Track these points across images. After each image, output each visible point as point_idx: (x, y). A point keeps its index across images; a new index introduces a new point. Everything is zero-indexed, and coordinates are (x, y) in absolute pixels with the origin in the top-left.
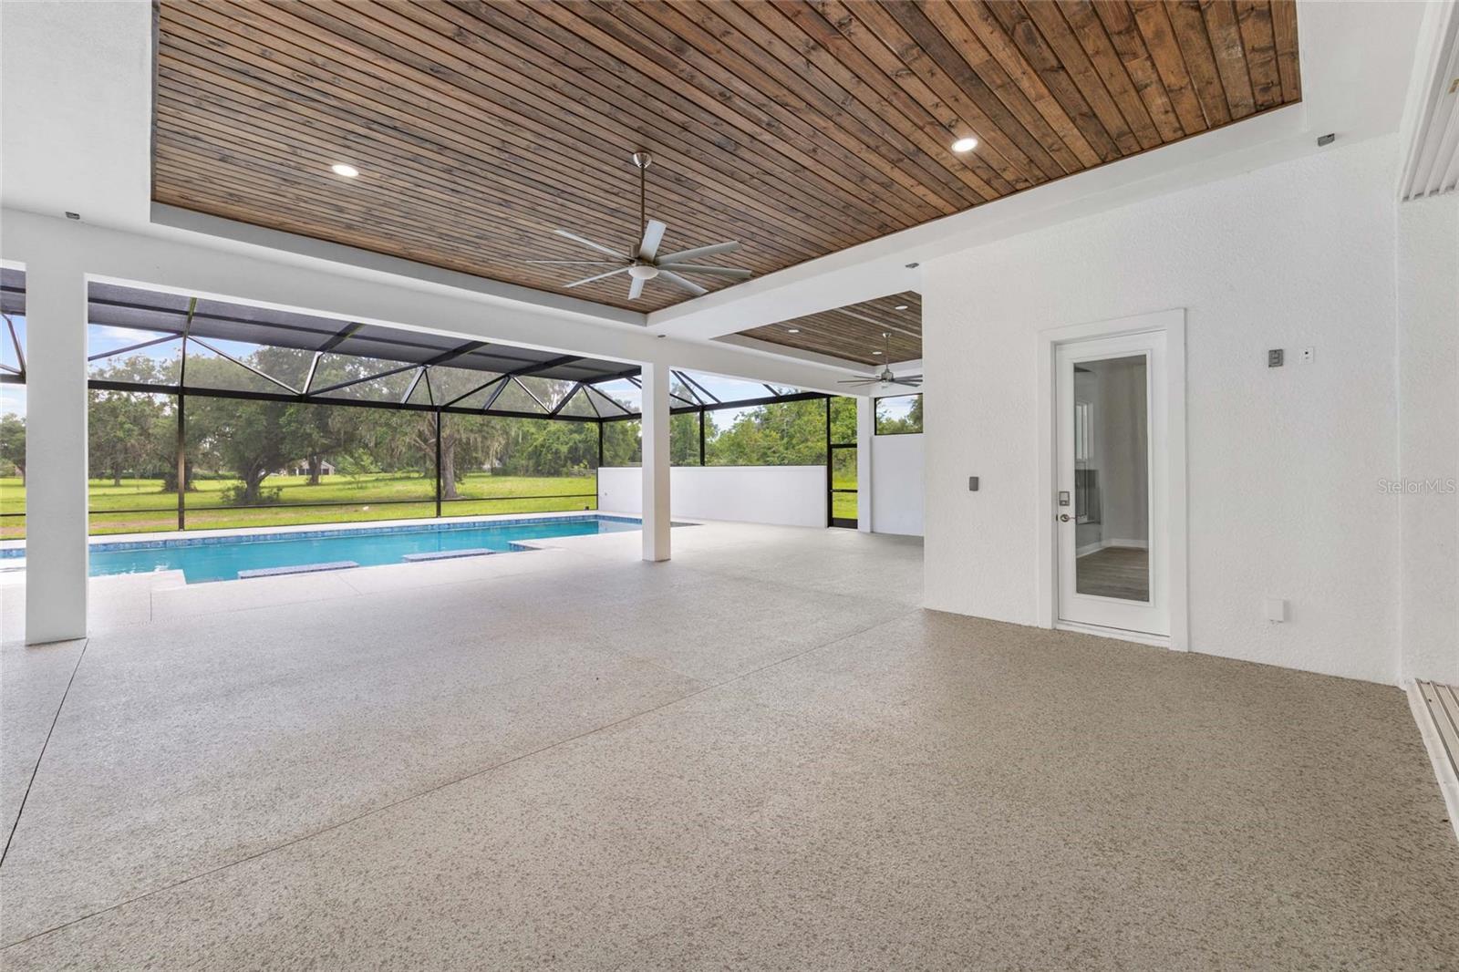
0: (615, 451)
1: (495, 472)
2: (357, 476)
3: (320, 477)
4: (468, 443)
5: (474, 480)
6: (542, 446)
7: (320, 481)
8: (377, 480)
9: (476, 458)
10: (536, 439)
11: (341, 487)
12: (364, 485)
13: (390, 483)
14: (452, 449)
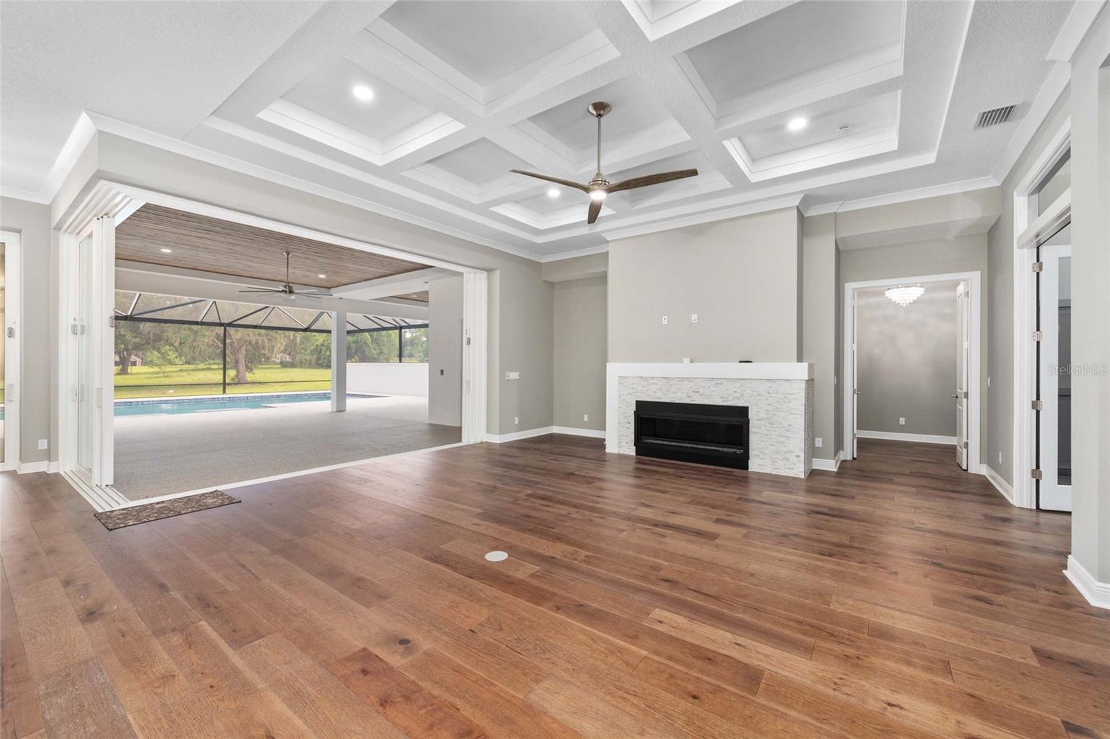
0: (381, 350)
1: (284, 365)
2: (163, 367)
3: (129, 368)
4: (257, 343)
5: (266, 371)
6: (322, 345)
7: (129, 371)
8: (181, 370)
9: (264, 354)
10: (317, 340)
11: (148, 376)
12: (170, 374)
13: (192, 373)
14: (244, 348)
